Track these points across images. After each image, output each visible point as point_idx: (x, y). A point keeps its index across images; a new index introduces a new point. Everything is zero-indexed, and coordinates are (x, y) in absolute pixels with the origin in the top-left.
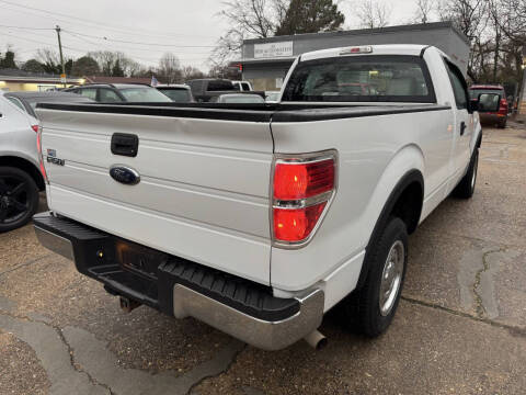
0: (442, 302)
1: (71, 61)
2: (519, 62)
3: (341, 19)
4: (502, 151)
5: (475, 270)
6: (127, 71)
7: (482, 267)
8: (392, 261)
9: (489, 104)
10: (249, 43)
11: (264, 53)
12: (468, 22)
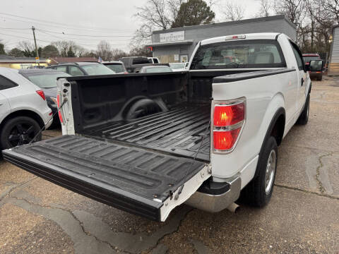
0: (298, 186)
1: (40, 48)
2: (327, 38)
3: (213, 16)
4: (321, 95)
5: (315, 167)
6: (77, 53)
7: (319, 165)
8: (270, 162)
9: (316, 66)
10: (156, 33)
11: (166, 39)
12: (293, 15)
